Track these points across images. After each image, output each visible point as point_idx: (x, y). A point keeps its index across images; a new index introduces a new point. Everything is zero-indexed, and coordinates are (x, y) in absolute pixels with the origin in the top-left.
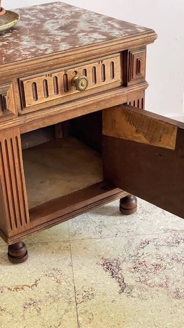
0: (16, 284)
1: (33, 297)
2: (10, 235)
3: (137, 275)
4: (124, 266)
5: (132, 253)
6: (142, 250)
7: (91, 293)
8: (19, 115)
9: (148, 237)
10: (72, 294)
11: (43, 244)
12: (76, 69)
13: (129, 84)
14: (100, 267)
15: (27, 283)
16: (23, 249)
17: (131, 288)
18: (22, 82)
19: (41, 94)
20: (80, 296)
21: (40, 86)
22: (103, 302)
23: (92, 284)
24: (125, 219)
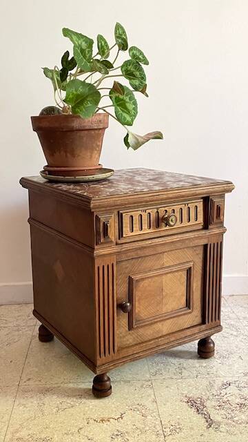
0: (102, 416)
1: (119, 429)
2: (98, 363)
3: (223, 412)
4: (208, 404)
5: (215, 393)
6: (224, 390)
7: (178, 427)
8: (117, 244)
9: (230, 379)
10: (159, 428)
11: (125, 382)
12: (166, 209)
13: (210, 227)
14: (184, 403)
15: (113, 416)
16: (108, 382)
17: (219, 424)
18: (122, 214)
19: (137, 226)
20: (168, 430)
21: (136, 219)
22: (192, 436)
23: (179, 419)
24: (204, 362)
